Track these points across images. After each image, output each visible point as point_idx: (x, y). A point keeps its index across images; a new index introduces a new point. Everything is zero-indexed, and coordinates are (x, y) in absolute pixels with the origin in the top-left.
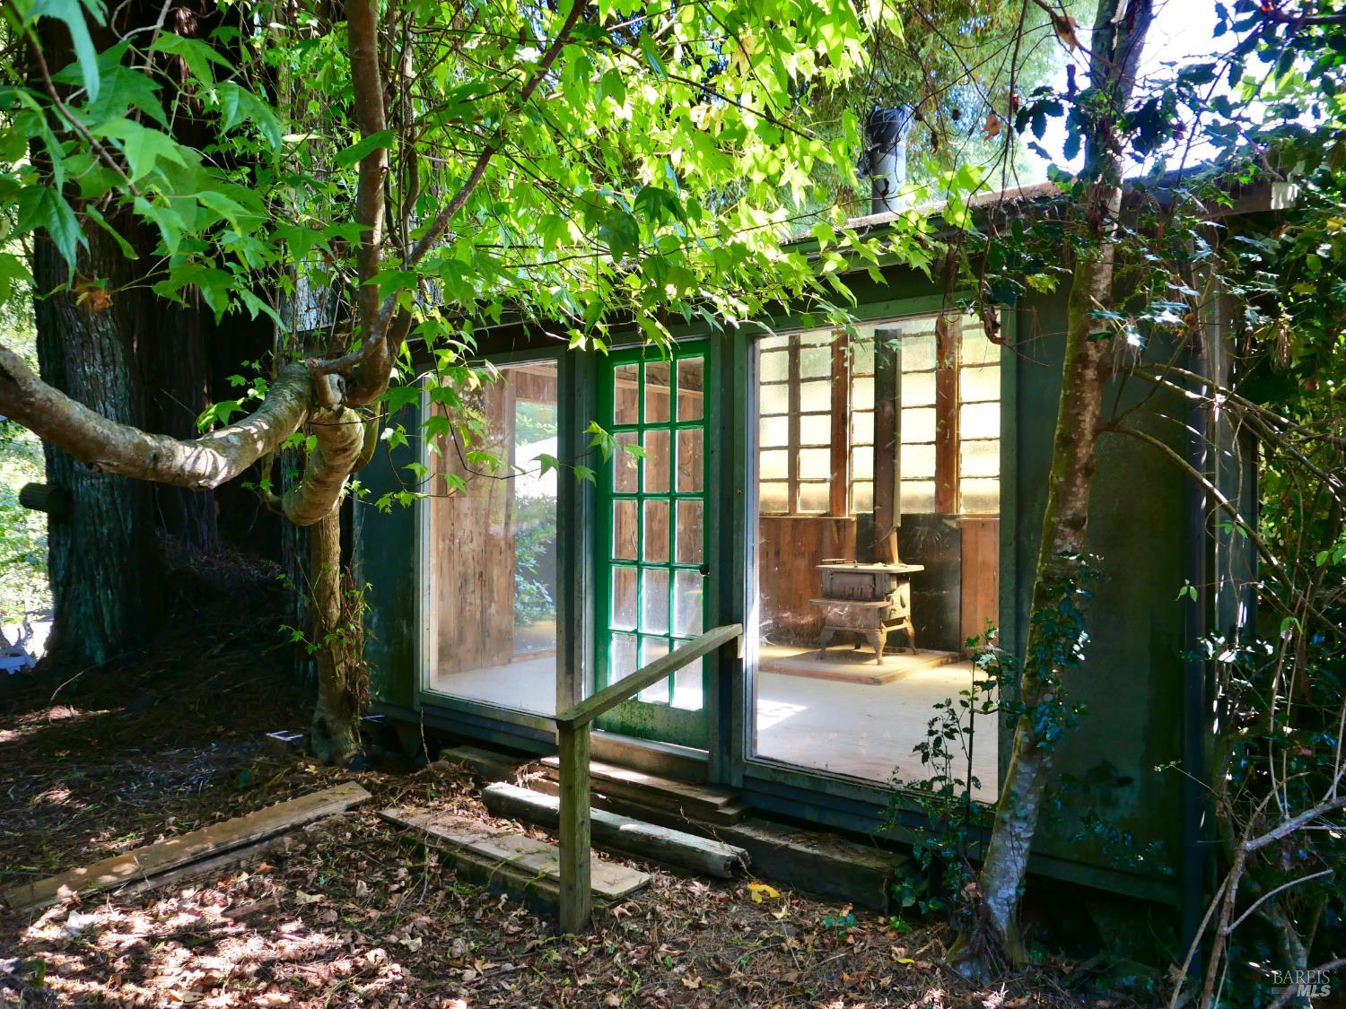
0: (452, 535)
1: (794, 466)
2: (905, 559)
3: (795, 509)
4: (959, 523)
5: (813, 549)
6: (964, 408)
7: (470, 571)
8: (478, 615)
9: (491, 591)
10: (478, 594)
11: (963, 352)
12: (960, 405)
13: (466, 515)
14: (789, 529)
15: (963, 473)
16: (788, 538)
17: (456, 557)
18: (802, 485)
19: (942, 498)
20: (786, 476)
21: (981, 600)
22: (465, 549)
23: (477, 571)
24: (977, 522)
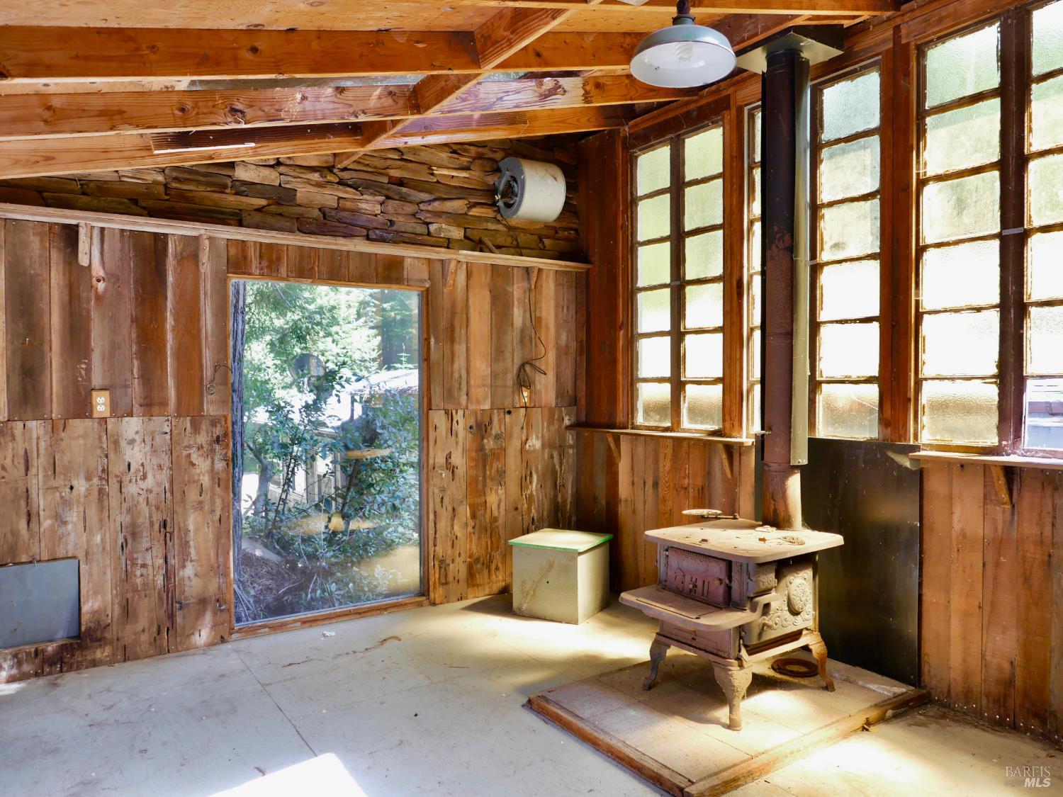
0: (105, 471)
1: (678, 359)
2: (812, 521)
3: (679, 422)
4: (916, 460)
5: (699, 482)
6: (928, 256)
7: (143, 520)
8: (160, 581)
9: (185, 545)
10: (158, 550)
11: (926, 155)
12: (921, 250)
13: (132, 442)
14: (669, 451)
15: (926, 371)
16: (668, 465)
17: (114, 502)
18: (689, 387)
19: (888, 414)
20: (668, 374)
21: (958, 601)
22: (131, 489)
23: (157, 518)
24: (949, 463)
